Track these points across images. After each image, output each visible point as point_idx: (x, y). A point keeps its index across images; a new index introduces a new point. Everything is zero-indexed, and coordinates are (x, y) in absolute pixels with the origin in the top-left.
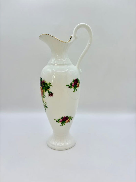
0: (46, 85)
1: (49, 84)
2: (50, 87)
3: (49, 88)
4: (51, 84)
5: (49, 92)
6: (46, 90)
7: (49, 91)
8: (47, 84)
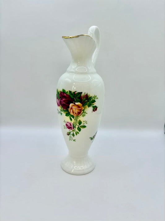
0: (91, 99)
1: (95, 97)
2: (96, 100)
3: (94, 101)
4: (97, 97)
5: (93, 107)
6: (89, 106)
7: (94, 105)
8: (92, 97)
